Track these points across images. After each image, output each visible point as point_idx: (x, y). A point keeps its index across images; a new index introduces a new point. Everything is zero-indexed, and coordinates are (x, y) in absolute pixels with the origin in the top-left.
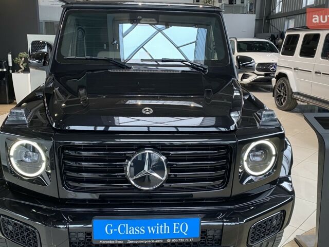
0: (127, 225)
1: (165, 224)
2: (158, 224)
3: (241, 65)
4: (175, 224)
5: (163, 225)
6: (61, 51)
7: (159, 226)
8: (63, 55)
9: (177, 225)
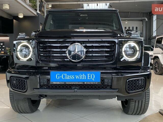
0: (66, 74)
1: (84, 74)
2: (80, 74)
3: (127, 32)
4: (88, 74)
5: (83, 75)
6: (45, 28)
7: (81, 75)
8: (46, 29)
9: (89, 75)
